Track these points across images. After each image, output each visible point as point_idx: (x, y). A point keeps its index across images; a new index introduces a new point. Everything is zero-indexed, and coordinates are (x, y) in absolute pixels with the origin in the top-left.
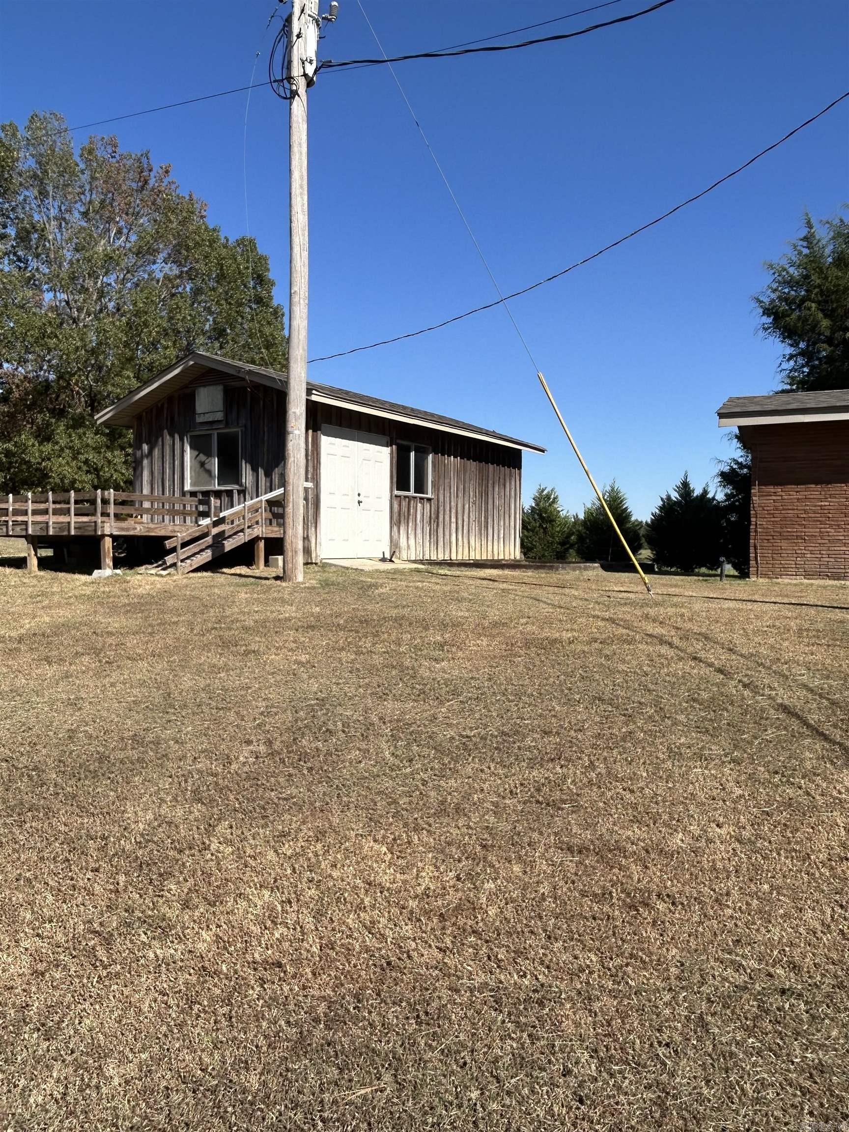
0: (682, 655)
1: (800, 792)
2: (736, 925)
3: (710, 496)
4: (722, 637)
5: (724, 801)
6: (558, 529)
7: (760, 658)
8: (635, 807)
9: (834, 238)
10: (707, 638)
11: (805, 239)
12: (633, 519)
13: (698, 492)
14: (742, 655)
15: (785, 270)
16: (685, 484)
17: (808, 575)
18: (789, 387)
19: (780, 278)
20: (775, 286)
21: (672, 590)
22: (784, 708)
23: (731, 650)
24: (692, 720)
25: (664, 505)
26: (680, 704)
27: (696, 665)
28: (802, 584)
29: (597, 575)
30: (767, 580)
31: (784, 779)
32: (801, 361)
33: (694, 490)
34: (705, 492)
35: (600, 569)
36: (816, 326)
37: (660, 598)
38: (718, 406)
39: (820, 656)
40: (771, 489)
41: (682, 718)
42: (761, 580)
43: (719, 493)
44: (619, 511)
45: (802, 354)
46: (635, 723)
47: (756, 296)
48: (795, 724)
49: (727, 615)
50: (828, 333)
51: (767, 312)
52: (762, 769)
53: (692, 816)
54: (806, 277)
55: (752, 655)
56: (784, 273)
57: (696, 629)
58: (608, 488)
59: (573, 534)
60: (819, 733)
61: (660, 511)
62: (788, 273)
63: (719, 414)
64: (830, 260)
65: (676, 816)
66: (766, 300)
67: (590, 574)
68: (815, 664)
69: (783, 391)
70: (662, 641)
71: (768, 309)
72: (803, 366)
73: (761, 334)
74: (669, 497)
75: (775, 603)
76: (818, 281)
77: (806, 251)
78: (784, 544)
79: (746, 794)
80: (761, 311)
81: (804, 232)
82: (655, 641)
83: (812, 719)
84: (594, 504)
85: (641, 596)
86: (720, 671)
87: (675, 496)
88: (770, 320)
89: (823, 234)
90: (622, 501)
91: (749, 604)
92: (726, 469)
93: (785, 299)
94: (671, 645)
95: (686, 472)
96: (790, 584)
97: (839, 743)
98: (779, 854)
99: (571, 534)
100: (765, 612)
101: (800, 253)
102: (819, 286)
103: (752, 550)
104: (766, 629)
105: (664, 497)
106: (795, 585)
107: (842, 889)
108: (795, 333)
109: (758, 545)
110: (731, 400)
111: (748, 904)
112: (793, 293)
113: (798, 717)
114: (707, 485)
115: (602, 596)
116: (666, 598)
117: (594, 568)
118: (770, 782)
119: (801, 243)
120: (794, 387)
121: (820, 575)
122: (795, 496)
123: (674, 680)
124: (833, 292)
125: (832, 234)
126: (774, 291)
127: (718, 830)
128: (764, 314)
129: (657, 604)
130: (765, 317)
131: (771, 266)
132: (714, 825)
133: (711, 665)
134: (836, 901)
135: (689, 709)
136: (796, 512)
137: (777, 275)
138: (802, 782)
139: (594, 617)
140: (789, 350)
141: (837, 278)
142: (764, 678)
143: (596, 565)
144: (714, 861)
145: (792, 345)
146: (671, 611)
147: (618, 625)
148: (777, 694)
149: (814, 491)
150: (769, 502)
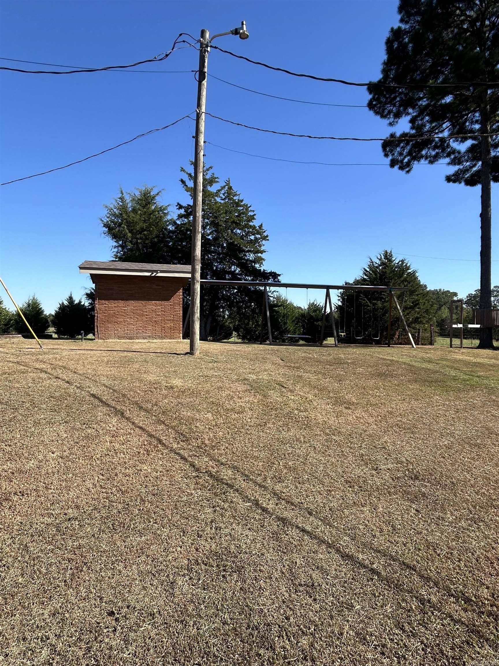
0: (51, 376)
1: (94, 430)
2: (53, 496)
3: (82, 304)
4: (72, 367)
5: (58, 441)
6: (3, 318)
7: (87, 375)
8: (10, 453)
9: (131, 201)
10: (65, 368)
11: (120, 198)
12: (45, 313)
13: (76, 302)
14: (80, 375)
15: (112, 209)
16: (71, 298)
17: (119, 338)
18: (115, 259)
19: (110, 213)
20: (108, 215)
21: (56, 347)
22: (93, 396)
23: (75, 372)
24: (49, 407)
25: (60, 307)
26: (44, 400)
27: (57, 381)
28: (117, 342)
29: (19, 341)
30: (103, 341)
31: (87, 426)
32: (120, 249)
33: (75, 301)
34: (80, 302)
35: (22, 338)
36: (125, 235)
37: (47, 350)
38: (80, 264)
39: (114, 371)
40: (104, 302)
41: (44, 406)
42: (100, 341)
43: (86, 303)
44: (37, 309)
45: (121, 246)
46: (18, 412)
47: (101, 218)
48: (97, 402)
49: (78, 357)
50: (130, 239)
51: (106, 226)
52: (78, 423)
53: (40, 451)
54: (121, 214)
55: (84, 374)
56: (112, 211)
57: (61, 364)
58: (31, 298)
59: (12, 320)
60: (105, 404)
61: (59, 310)
62: (113, 211)
63: (79, 267)
64: (130, 209)
65: (32, 453)
66: (105, 221)
67: (15, 340)
68: (111, 375)
69: (112, 261)
70: (42, 371)
71: (106, 225)
72: (121, 251)
73: (103, 235)
74: (63, 303)
75: (101, 350)
76: (126, 217)
77: (121, 204)
78: (109, 325)
79: (69, 436)
80: (103, 225)
81: (120, 195)
82: (39, 371)
83: (104, 399)
84: (23, 305)
85: (38, 350)
86: (68, 382)
87: (66, 303)
88: (107, 230)
89: (128, 199)
90: (39, 304)
91: (89, 351)
92: (89, 292)
93: (112, 221)
94: (46, 372)
95: (71, 292)
96: (112, 342)
97: (113, 407)
98: (79, 459)
99: (10, 320)
100: (95, 355)
101: (118, 204)
102: (126, 219)
103: (96, 328)
104: (93, 362)
105: (61, 303)
106: (114, 342)
107: (104, 468)
108: (117, 237)
109: (98, 325)
110: (86, 262)
111: (61, 485)
112: (116, 220)
113: (98, 398)
114: (81, 299)
115: (16, 351)
116: (50, 350)
117: (18, 337)
118: (81, 428)
119: (119, 200)
120: (117, 260)
121: (124, 338)
122: (113, 305)
123: (43, 388)
124: (132, 223)
125: (131, 199)
126: (108, 217)
127: (52, 455)
128: (104, 226)
129: (45, 353)
130: (104, 228)
131: (106, 207)
132: (50, 453)
133: (64, 380)
134: (101, 473)
135: (49, 402)
136: (114, 312)
137: (109, 211)
138: (95, 426)
139: (8, 361)
140: (115, 244)
141: (133, 217)
142: (87, 383)
143: (20, 335)
144: (47, 469)
145: (116, 242)
146: (51, 356)
147: (20, 364)
148: (91, 390)
149: (121, 303)
150: (102, 307)
